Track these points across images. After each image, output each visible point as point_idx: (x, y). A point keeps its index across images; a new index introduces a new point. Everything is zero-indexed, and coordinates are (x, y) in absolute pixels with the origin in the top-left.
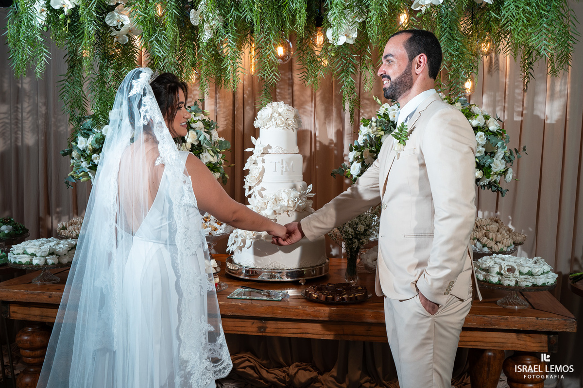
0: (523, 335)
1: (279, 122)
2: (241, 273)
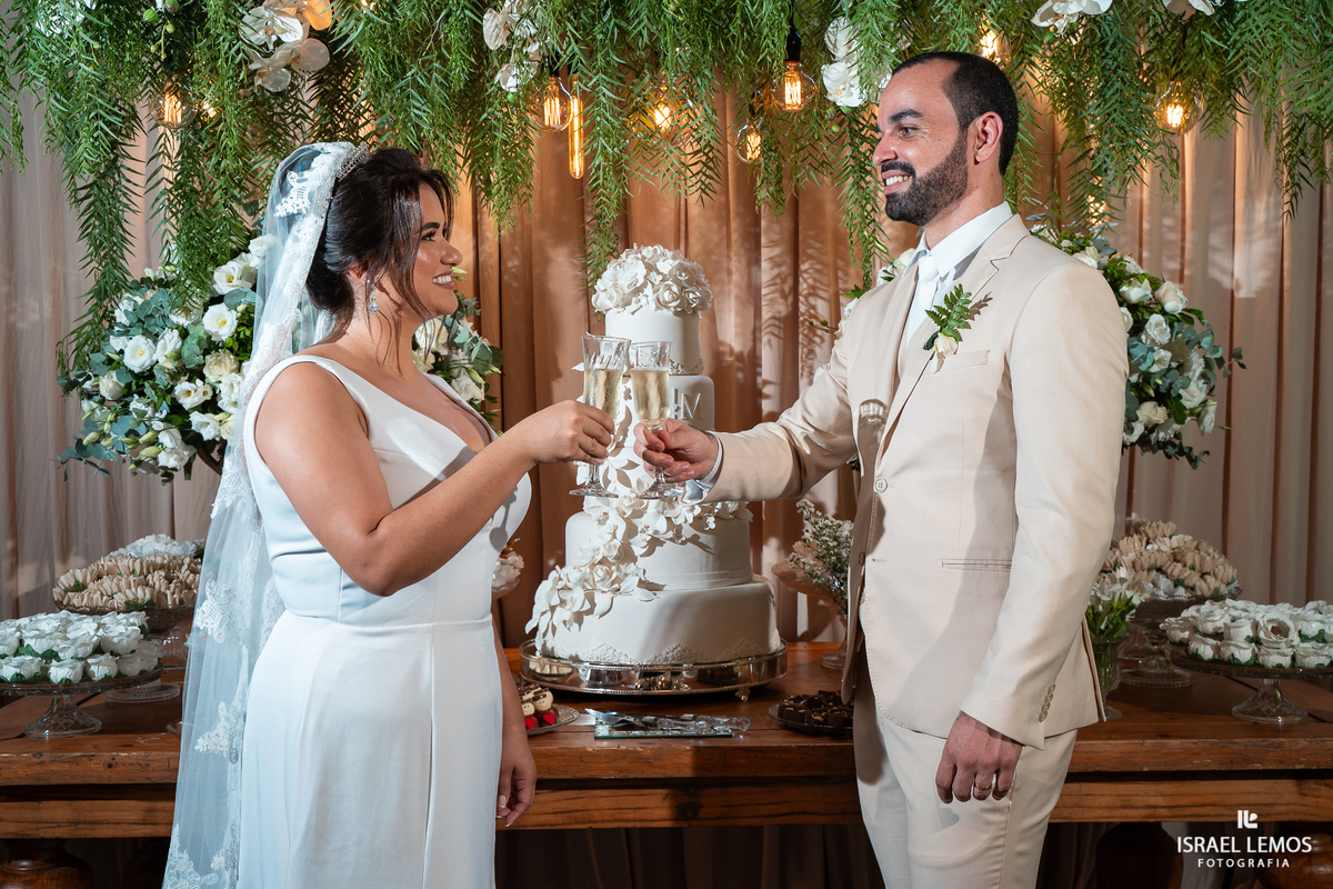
1: (666, 296)
2: (578, 682)
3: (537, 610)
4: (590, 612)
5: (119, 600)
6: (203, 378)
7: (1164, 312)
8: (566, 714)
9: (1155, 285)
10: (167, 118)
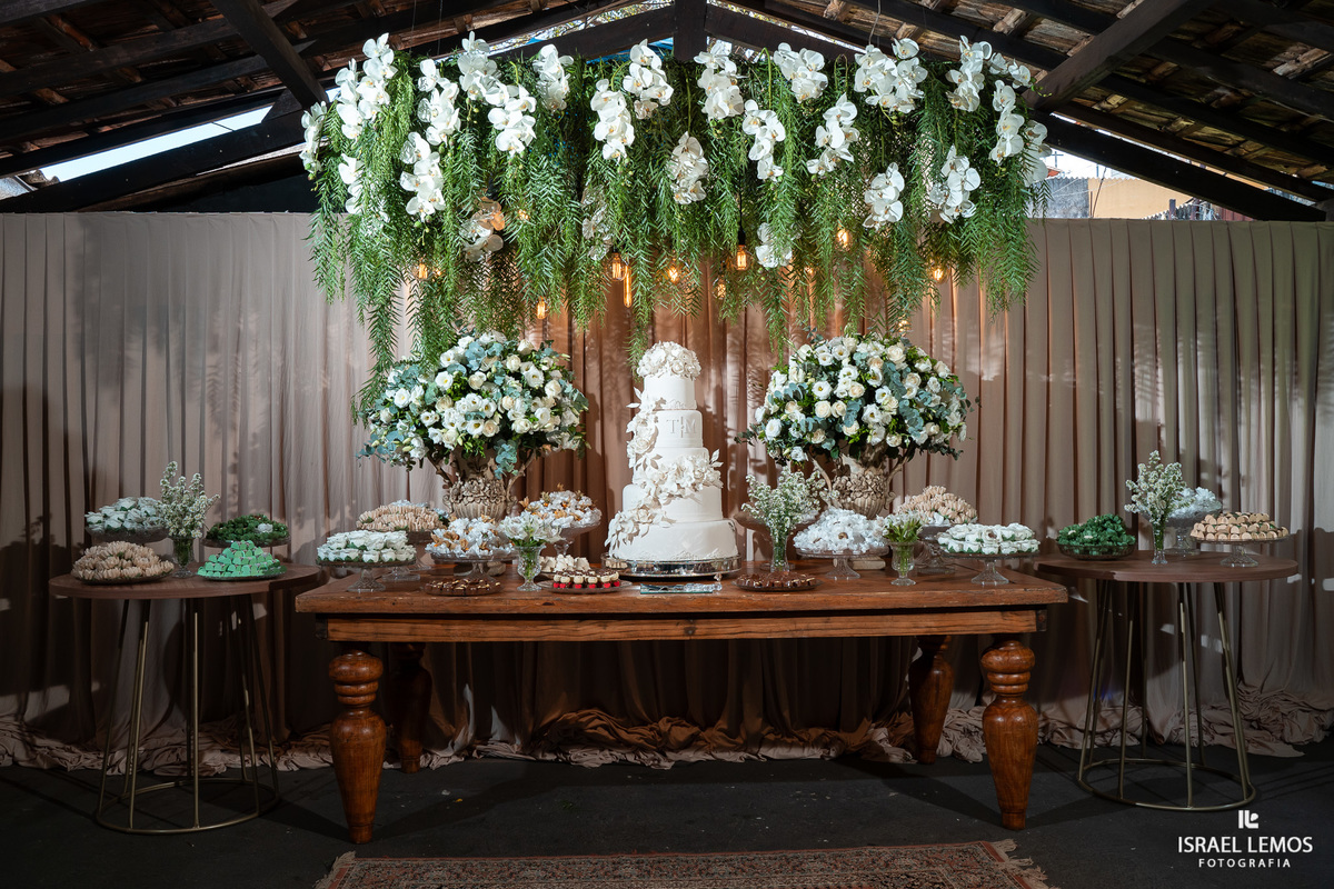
0: (1008, 613)
1: (676, 368)
3: (610, 534)
4: (637, 534)
5: (392, 525)
6: (435, 410)
7: (938, 377)
8: (624, 583)
9: (934, 362)
10: (420, 276)
